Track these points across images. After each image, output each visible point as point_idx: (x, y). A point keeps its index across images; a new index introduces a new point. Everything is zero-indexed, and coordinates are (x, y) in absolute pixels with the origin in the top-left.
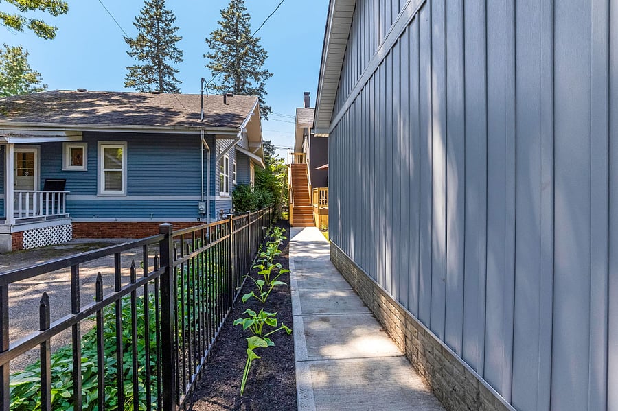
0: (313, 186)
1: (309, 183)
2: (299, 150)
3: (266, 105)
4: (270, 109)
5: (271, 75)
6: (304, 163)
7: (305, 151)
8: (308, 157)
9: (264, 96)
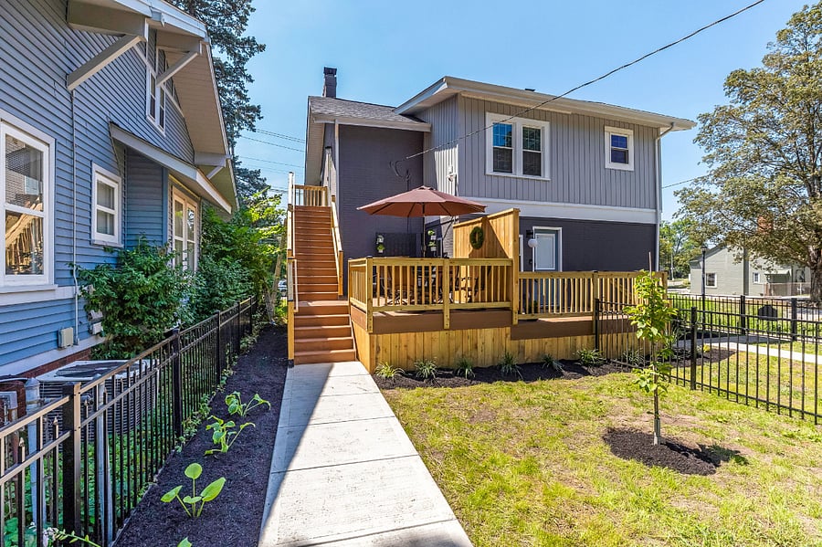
0: (346, 255)
1: (338, 246)
2: (314, 179)
3: (251, 103)
4: (256, 110)
5: (262, 48)
6: (323, 205)
7: (326, 184)
8: (334, 191)
9: (247, 85)
